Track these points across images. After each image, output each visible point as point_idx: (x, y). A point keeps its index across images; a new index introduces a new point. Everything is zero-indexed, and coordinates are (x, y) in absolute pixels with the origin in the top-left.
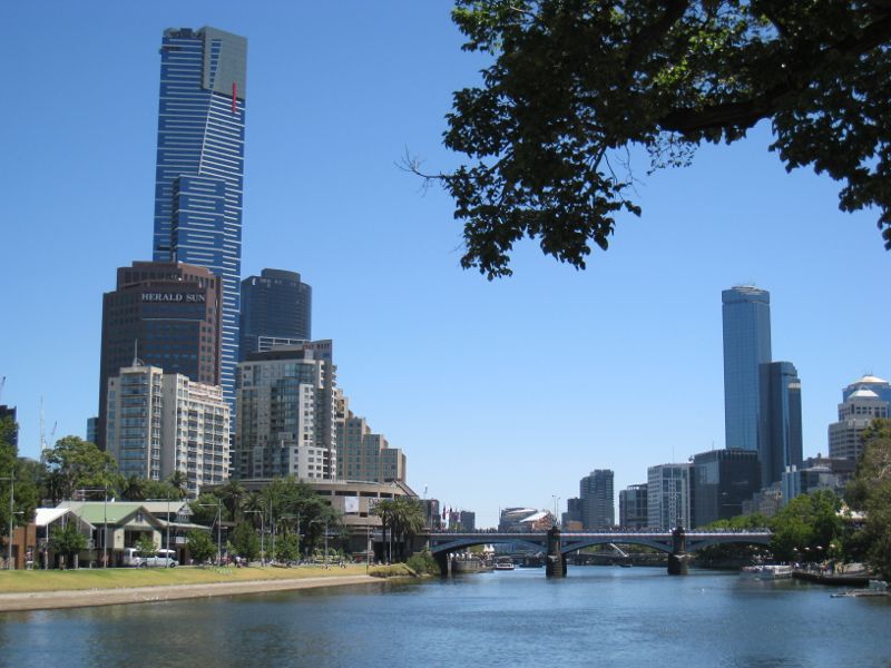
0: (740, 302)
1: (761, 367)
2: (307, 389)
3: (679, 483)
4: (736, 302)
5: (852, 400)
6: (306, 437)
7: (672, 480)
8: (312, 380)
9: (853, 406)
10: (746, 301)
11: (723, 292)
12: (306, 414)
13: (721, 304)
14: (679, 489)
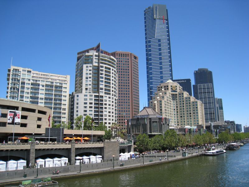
2: (87, 67)
6: (86, 89)
8: (92, 63)
12: (87, 78)
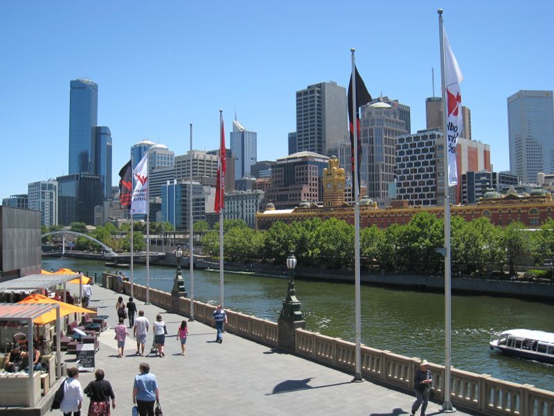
0: (82, 88)
1: (92, 128)
3: (51, 194)
4: (79, 88)
5: (153, 149)
7: (47, 192)
9: (155, 152)
10: (85, 88)
11: (71, 82)
13: (70, 89)
14: (51, 197)
